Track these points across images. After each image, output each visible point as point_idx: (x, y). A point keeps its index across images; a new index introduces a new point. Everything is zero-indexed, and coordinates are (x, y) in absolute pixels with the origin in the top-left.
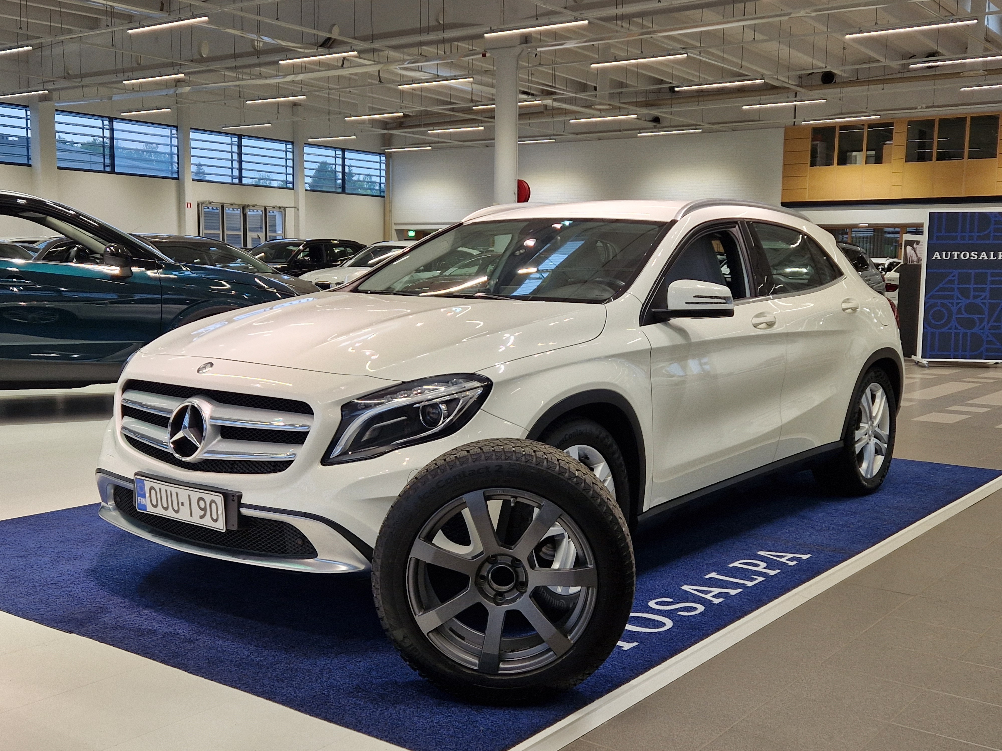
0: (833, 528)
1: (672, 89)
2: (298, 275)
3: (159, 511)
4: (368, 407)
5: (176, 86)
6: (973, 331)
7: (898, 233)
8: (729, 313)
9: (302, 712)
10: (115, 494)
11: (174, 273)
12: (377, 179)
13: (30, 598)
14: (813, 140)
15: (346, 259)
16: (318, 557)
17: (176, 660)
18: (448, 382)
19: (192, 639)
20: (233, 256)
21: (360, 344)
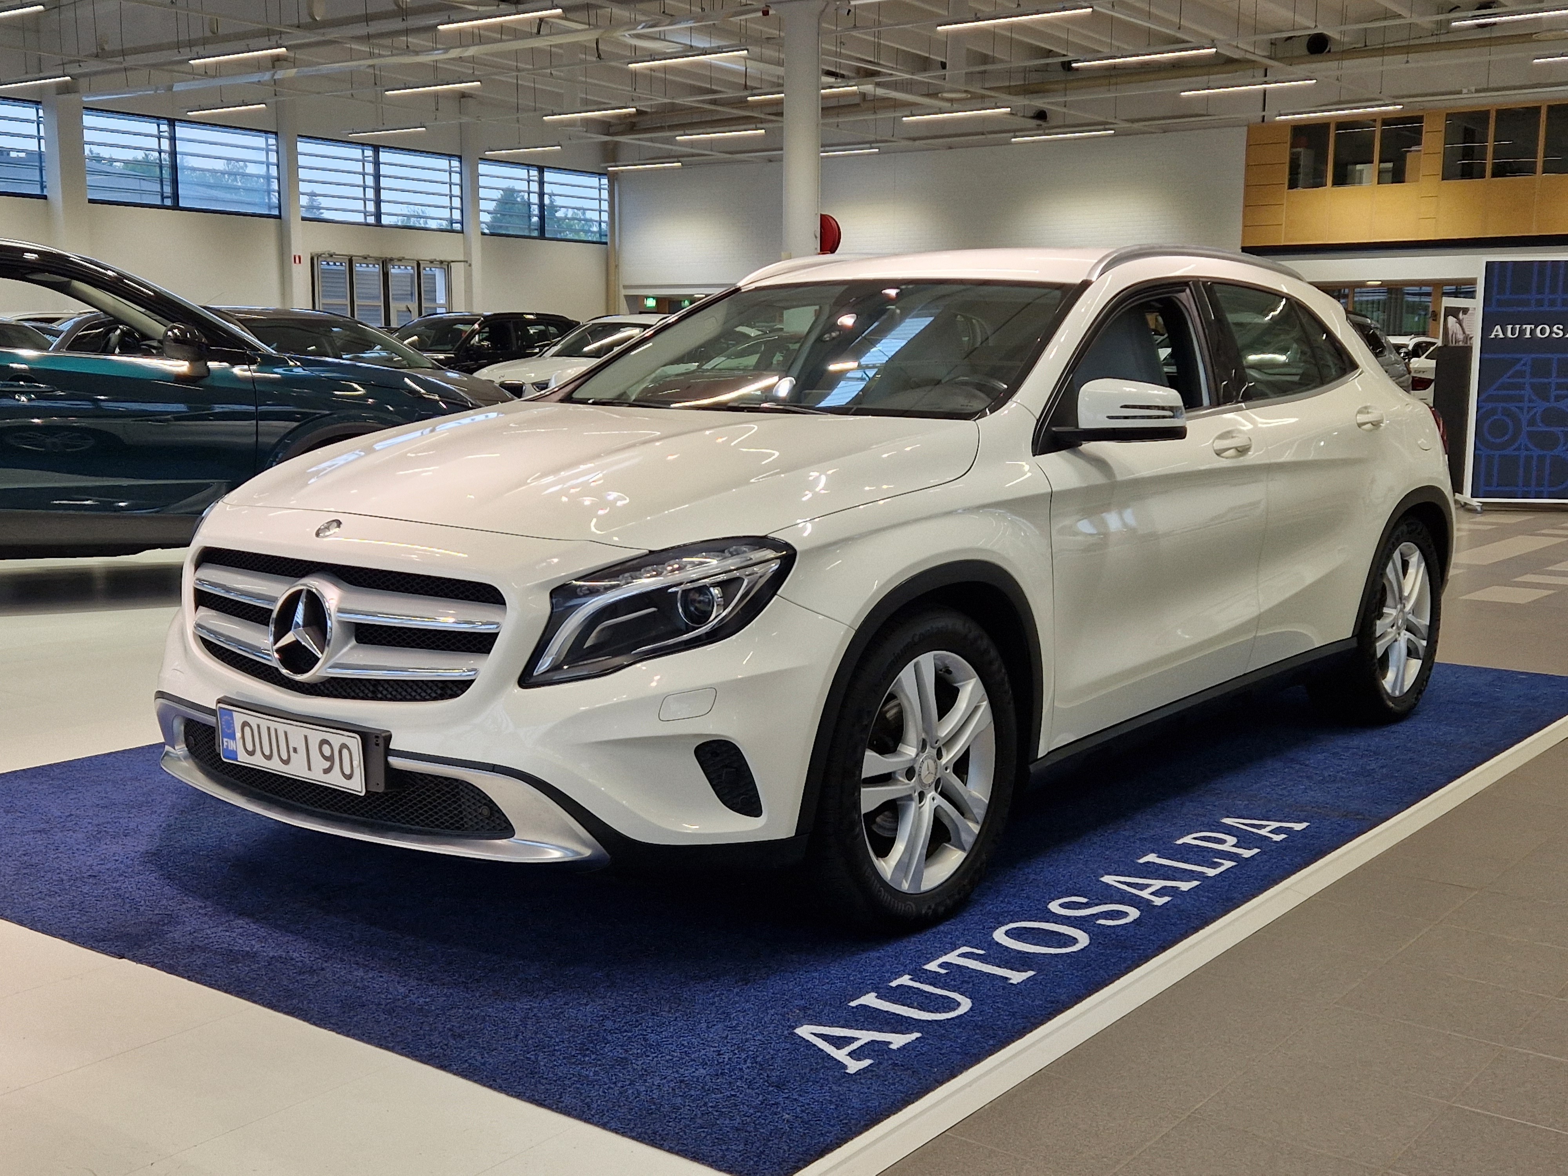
0: (1342, 778)
1: (1067, 66)
2: (471, 371)
3: (257, 761)
4: (593, 592)
5: (274, 67)
6: (1556, 452)
7: (1428, 294)
8: (1178, 433)
9: (495, 1089)
10: (185, 733)
11: (276, 370)
12: (595, 216)
13: (53, 900)
14: (1293, 146)
15: (547, 345)
16: (515, 836)
17: (289, 1002)
18: (723, 551)
19: (315, 967)
20: (367, 341)
21: (578, 490)
